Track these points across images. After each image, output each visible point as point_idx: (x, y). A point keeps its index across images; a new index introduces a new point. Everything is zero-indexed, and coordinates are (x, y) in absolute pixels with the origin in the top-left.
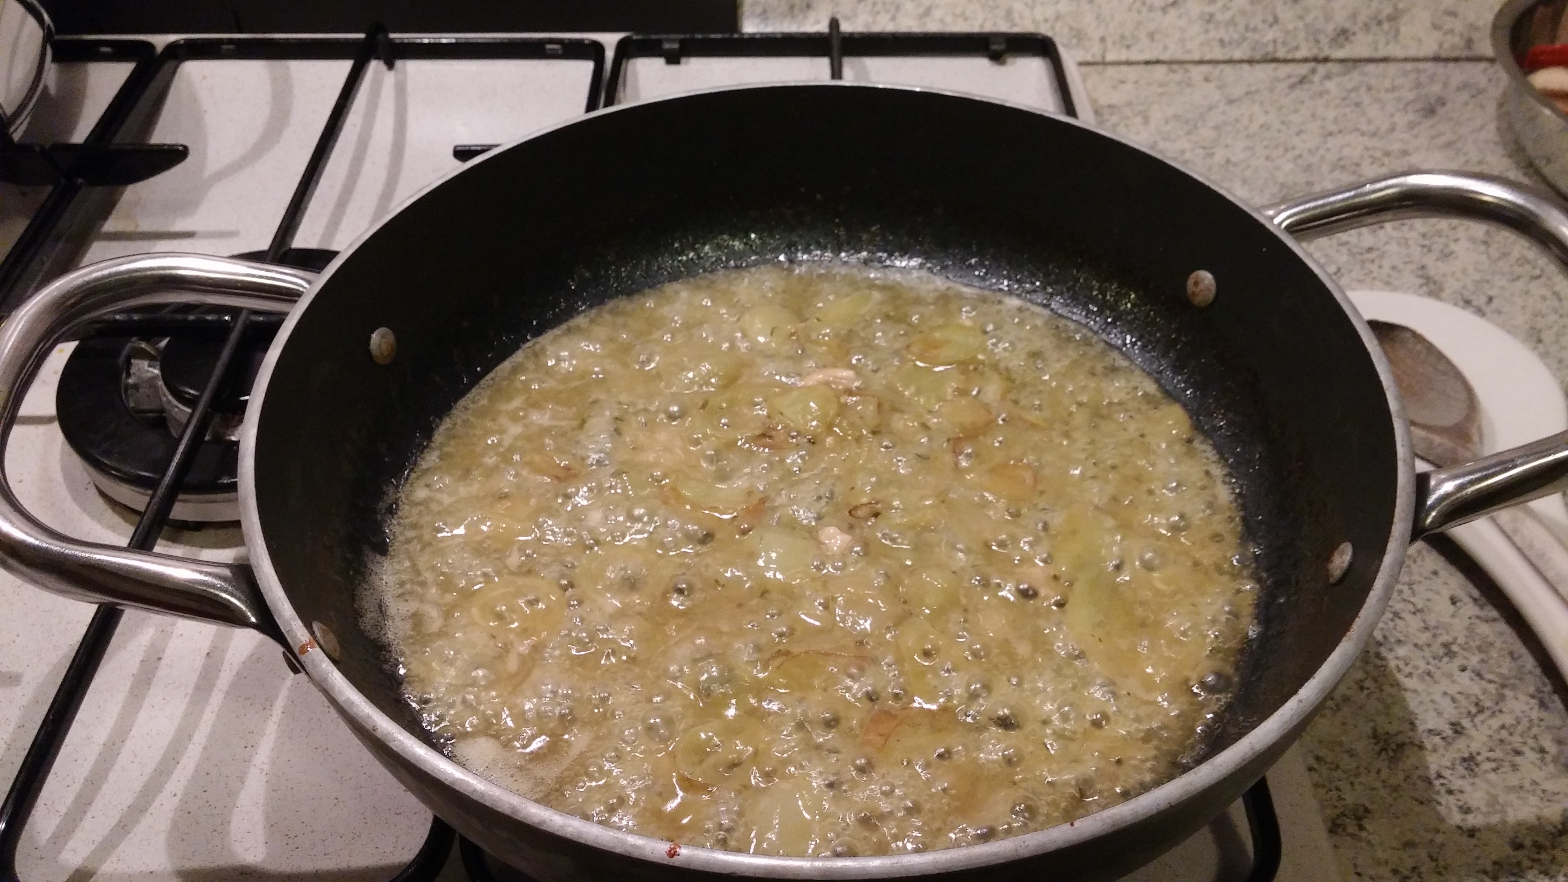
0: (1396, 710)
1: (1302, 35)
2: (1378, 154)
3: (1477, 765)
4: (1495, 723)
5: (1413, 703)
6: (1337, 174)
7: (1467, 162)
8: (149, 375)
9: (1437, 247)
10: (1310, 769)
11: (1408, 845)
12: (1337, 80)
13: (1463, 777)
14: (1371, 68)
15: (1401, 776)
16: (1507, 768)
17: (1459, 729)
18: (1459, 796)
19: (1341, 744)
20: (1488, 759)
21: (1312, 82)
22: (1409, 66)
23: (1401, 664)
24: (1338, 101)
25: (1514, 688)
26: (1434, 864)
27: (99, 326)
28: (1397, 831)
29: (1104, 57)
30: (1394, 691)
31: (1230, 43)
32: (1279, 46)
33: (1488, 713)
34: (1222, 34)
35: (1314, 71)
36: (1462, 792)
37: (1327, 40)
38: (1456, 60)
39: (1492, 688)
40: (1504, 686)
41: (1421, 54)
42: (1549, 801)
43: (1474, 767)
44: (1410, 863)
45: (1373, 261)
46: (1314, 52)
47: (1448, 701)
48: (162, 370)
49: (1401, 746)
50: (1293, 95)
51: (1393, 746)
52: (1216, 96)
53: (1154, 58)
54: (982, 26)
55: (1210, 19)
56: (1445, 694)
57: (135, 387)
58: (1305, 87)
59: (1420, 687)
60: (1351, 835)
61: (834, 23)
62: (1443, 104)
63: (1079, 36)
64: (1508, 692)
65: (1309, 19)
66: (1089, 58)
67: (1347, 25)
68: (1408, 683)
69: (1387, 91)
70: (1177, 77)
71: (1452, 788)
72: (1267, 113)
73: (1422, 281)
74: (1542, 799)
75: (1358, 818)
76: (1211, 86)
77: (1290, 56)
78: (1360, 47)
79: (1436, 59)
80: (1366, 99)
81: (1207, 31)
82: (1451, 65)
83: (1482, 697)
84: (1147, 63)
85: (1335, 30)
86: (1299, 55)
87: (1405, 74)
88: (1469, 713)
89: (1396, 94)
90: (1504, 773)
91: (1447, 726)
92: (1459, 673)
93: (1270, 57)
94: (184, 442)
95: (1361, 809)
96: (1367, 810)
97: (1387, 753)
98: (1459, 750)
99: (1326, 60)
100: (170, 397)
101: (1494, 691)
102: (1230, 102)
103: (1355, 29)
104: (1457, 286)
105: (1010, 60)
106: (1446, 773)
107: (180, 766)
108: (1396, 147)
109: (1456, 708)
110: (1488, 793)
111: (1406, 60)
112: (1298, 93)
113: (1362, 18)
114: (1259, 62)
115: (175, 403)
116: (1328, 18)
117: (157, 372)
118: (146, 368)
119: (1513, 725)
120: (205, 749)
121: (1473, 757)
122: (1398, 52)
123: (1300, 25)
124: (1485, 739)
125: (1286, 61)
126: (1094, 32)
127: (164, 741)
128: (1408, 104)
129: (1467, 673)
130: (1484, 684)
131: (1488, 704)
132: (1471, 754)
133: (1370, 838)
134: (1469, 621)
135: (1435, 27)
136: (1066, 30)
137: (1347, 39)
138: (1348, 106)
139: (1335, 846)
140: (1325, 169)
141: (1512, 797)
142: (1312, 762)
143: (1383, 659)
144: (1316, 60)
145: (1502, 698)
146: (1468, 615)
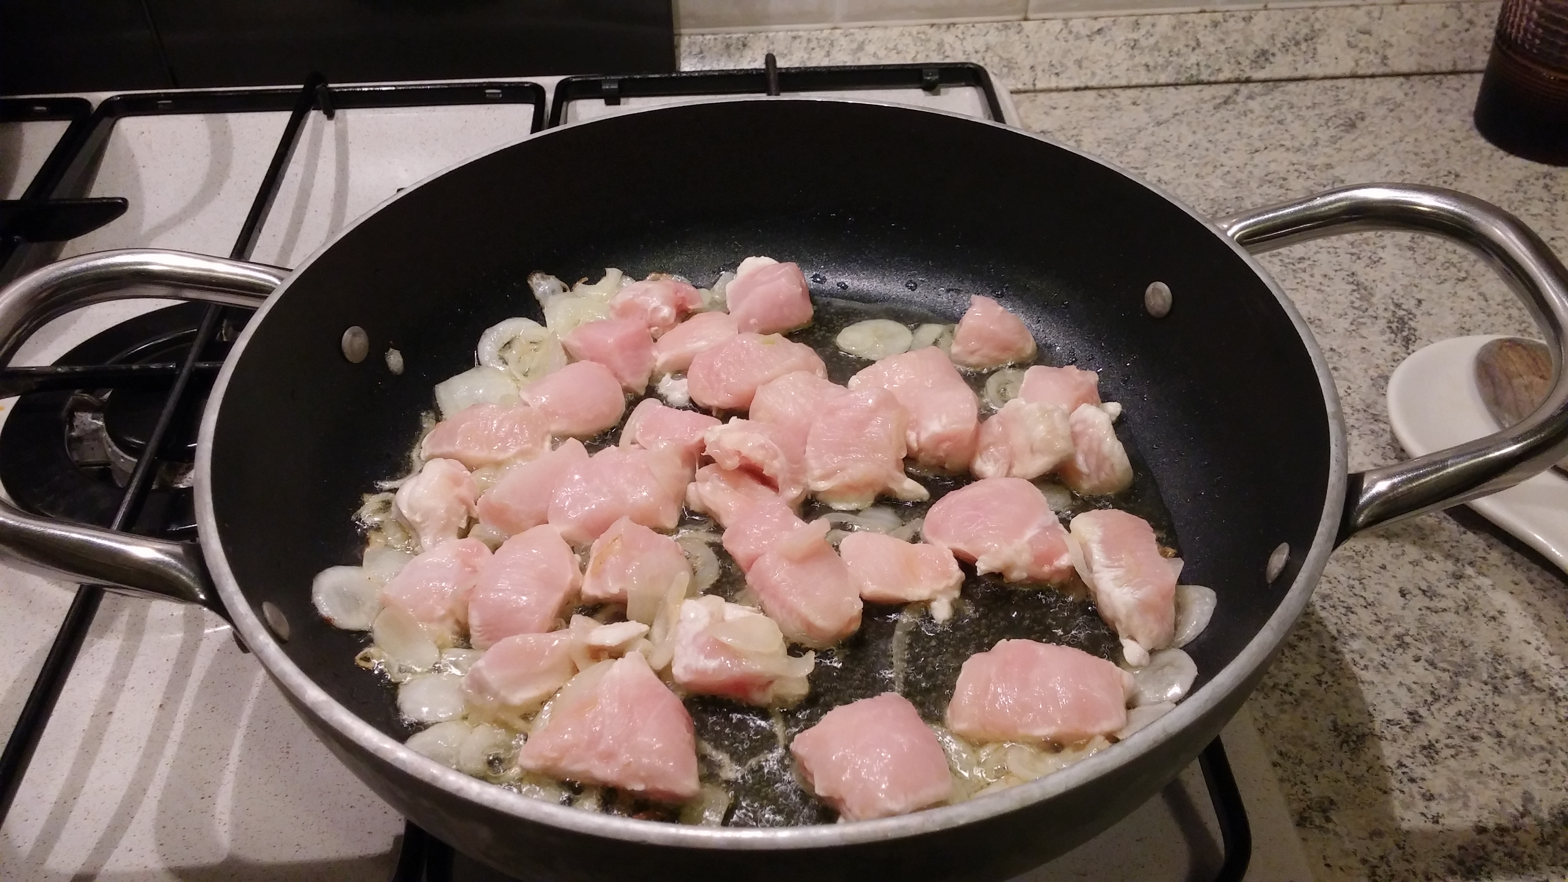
0: (1354, 703)
1: (1224, 57)
2: (1303, 169)
3: (1437, 753)
4: (1451, 710)
5: (1369, 695)
6: (1265, 188)
7: (1389, 172)
8: (93, 427)
9: (1365, 255)
10: (1275, 765)
11: (1376, 834)
12: (1259, 99)
13: (1425, 765)
14: (1292, 86)
15: (1364, 767)
16: (1466, 753)
17: (1417, 718)
18: (1421, 784)
19: (1303, 739)
20: (1447, 746)
21: (1235, 102)
22: (1328, 83)
23: (1357, 658)
24: (1262, 120)
25: (1467, 675)
26: (1401, 851)
27: (40, 379)
28: (1363, 821)
29: (1034, 85)
30: (1351, 684)
31: (1155, 68)
32: (1202, 68)
33: (1444, 701)
34: (1147, 59)
35: (1237, 92)
36: (1423, 779)
37: (1248, 62)
38: (1372, 76)
39: (1446, 676)
40: (1456, 674)
41: (1339, 73)
42: (1509, 784)
43: (1434, 755)
44: (1378, 852)
45: (1305, 271)
46: (1237, 73)
47: (1404, 691)
48: (106, 422)
49: (1362, 737)
50: (1218, 115)
51: (1354, 738)
52: (1145, 118)
53: (1083, 85)
54: (913, 59)
55: (1134, 45)
56: (1401, 684)
57: (79, 439)
58: (1230, 107)
59: (1376, 679)
60: (1320, 828)
61: (770, 59)
62: (1363, 119)
63: (1010, 65)
64: (1462, 680)
65: (1229, 42)
66: (1020, 86)
67: (1266, 47)
68: (1366, 675)
69: (1308, 108)
70: (1106, 102)
71: (1415, 776)
72: (1194, 132)
73: (1355, 288)
74: (1502, 783)
75: (1324, 811)
76: (1140, 108)
77: (1213, 79)
78: (1280, 67)
79: (1354, 76)
80: (1290, 118)
81: (1132, 57)
82: (1368, 80)
83: (1437, 686)
84: (1076, 89)
85: (1255, 51)
86: (1221, 77)
87: (1325, 91)
88: (1426, 701)
89: (1317, 111)
90: (1464, 759)
91: (1406, 716)
92: (1414, 663)
93: (1195, 79)
94: (131, 490)
95: (1327, 803)
96: (1332, 802)
97: (1348, 745)
98: (1418, 739)
99: (1248, 81)
100: (115, 448)
101: (1449, 679)
102: (1159, 124)
103: (1275, 50)
104: (1388, 290)
105: (943, 90)
106: (1407, 762)
107: (134, 821)
108: (1321, 161)
109: (1412, 697)
110: (1449, 779)
111: (1325, 78)
112: (1223, 113)
113: (1281, 39)
114: (1183, 85)
115: (121, 453)
116: (1248, 41)
117: (101, 423)
118: (90, 420)
119: (1467, 712)
120: (160, 801)
121: (1433, 745)
122: (1318, 72)
123: (1222, 48)
124: (1443, 726)
125: (1209, 83)
126: (1024, 60)
127: (119, 794)
128: (1328, 120)
129: (1422, 663)
130: (1438, 673)
131: (1443, 692)
132: (1430, 741)
133: (1338, 829)
134: (1420, 612)
135: (1350, 45)
136: (996, 59)
137: (1267, 59)
138: (1273, 123)
139: (1304, 839)
140: (1254, 184)
141: (1473, 782)
142: (1276, 757)
143: (1338, 653)
144: (1238, 81)
145: (1457, 685)
146: (1419, 605)
